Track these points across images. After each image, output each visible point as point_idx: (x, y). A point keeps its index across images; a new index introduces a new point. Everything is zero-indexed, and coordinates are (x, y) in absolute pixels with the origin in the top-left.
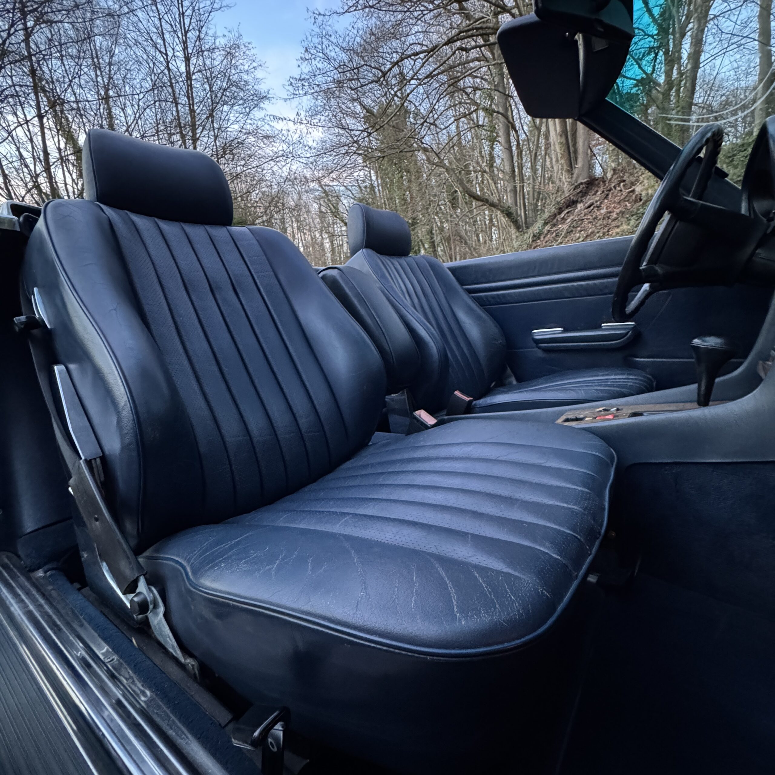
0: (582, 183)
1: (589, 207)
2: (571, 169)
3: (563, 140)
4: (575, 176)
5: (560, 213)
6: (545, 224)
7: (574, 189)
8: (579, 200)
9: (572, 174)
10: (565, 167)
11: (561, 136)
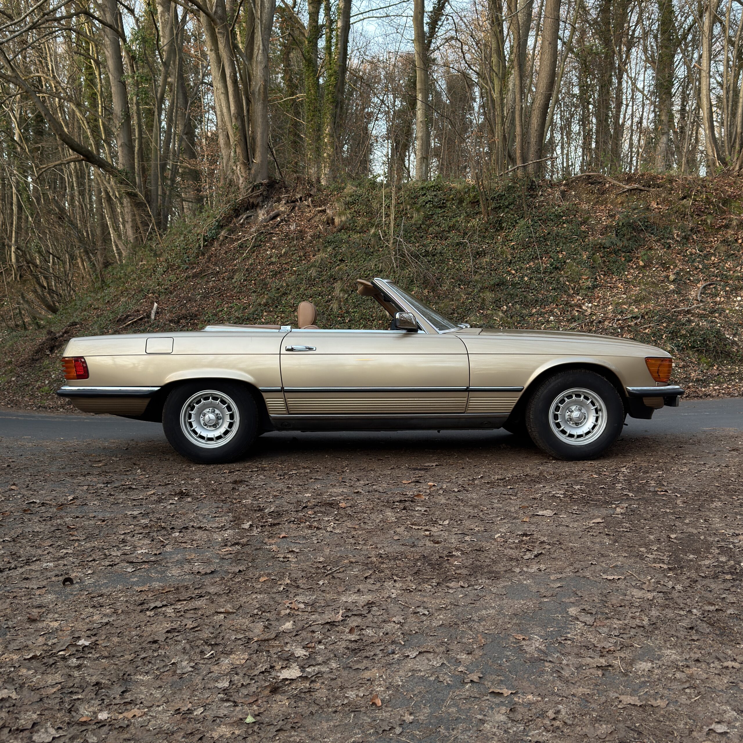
0: (262, 184)
1: (275, 217)
2: (247, 163)
3: (238, 124)
4: (253, 171)
5: (237, 216)
6: (221, 227)
7: (252, 191)
8: (260, 204)
9: (250, 169)
10: (241, 157)
11: (236, 119)
